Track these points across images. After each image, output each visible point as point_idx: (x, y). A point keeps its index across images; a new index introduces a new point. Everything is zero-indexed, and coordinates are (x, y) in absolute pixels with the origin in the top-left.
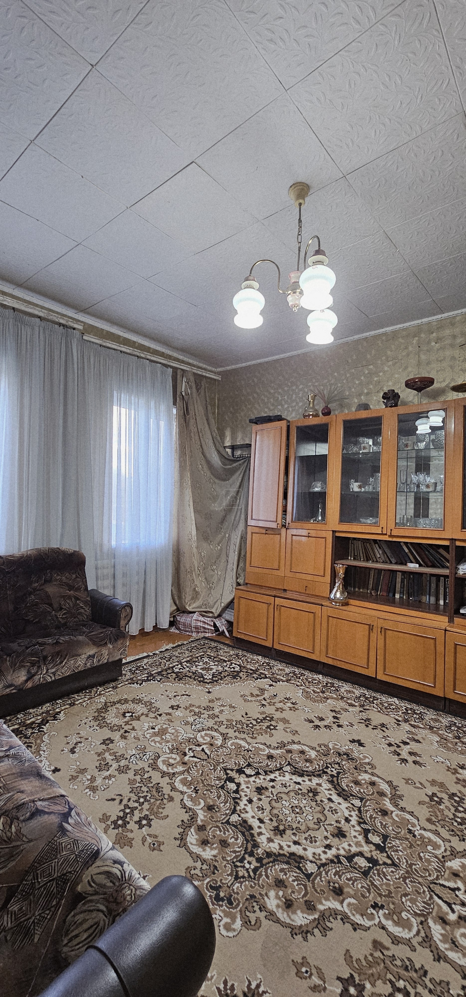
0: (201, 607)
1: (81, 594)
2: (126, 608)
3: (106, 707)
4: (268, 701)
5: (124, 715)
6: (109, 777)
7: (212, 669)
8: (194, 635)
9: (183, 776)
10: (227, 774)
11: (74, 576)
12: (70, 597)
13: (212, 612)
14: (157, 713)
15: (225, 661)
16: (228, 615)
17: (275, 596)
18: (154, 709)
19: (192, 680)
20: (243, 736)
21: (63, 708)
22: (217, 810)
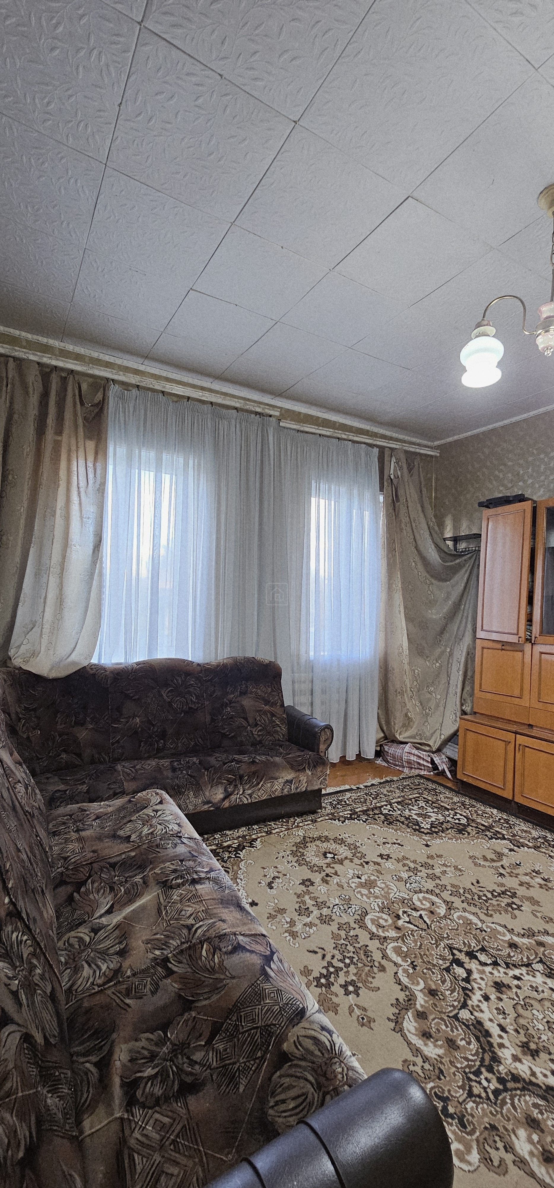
0: (415, 738)
1: (278, 710)
2: (326, 730)
3: (304, 842)
4: (508, 870)
5: (325, 855)
6: (310, 925)
7: (430, 817)
8: (406, 770)
9: (396, 944)
10: (453, 954)
11: (270, 689)
12: (265, 713)
13: (429, 746)
14: (363, 859)
15: (448, 810)
16: (451, 751)
17: (516, 733)
18: (359, 855)
19: (404, 826)
20: (472, 909)
21: (259, 835)
22: (441, 997)
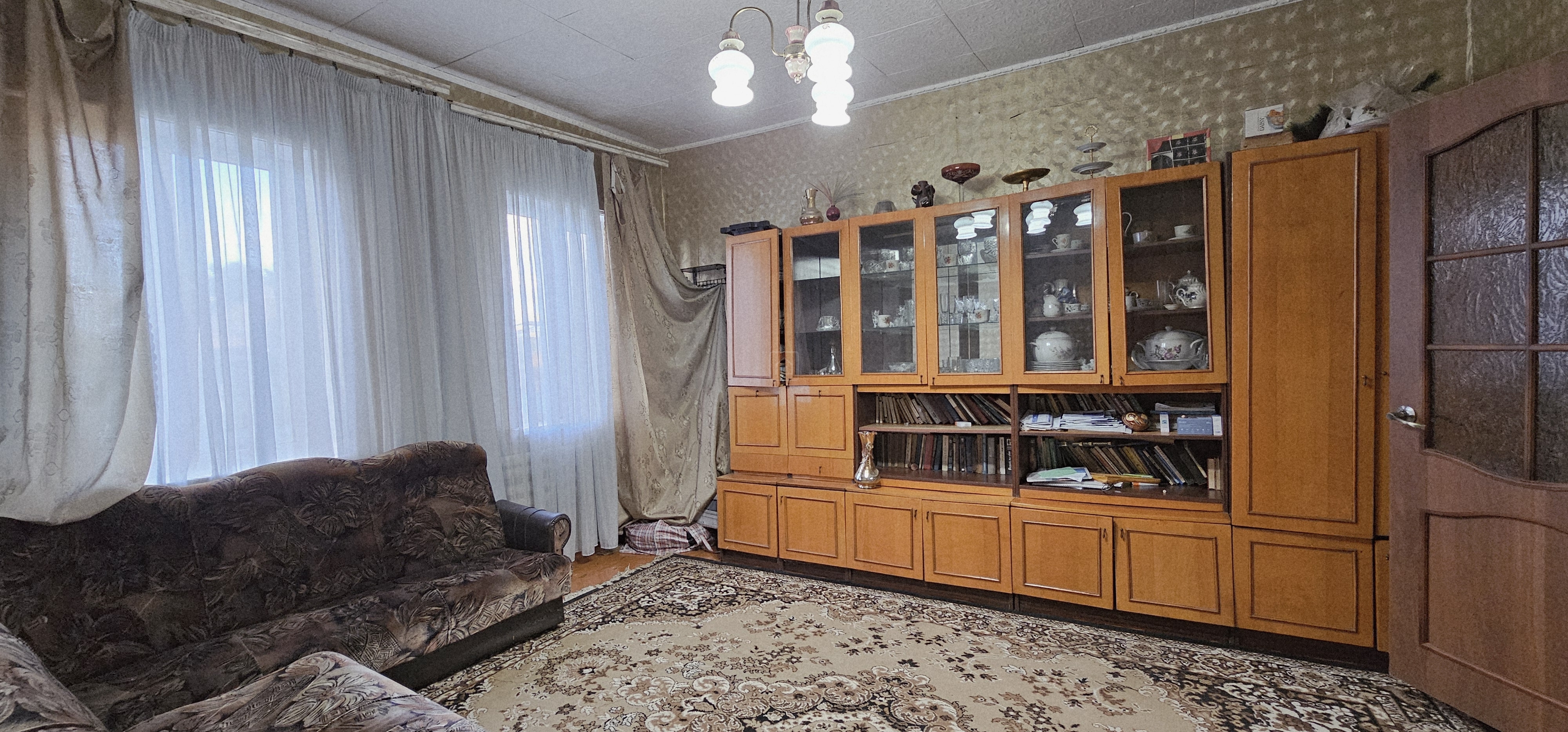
0: (666, 512)
1: (486, 509)
2: (562, 521)
3: (550, 666)
4: (784, 628)
5: (581, 671)
7: (695, 597)
8: (659, 553)
10: (744, 724)
11: (472, 482)
12: (468, 516)
13: (684, 518)
14: (629, 663)
15: (714, 584)
16: (709, 520)
17: (777, 485)
18: (624, 659)
19: (669, 614)
20: (756, 675)
21: (485, 675)
